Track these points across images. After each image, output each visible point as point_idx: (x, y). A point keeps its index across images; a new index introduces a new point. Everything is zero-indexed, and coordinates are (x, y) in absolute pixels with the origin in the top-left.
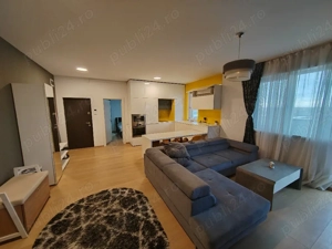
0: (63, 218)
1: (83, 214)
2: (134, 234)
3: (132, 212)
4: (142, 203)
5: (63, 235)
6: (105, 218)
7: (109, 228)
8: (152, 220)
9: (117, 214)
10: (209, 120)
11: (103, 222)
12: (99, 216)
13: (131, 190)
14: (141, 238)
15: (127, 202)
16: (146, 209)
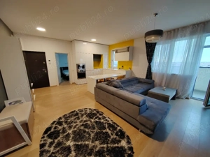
0: (52, 130)
1: (65, 126)
2: (104, 131)
3: (97, 120)
4: (100, 115)
5: (59, 138)
6: (83, 125)
7: (87, 130)
8: (110, 122)
9: (89, 122)
10: (125, 67)
11: (82, 128)
12: (77, 125)
13: (90, 109)
14: (110, 132)
15: (91, 115)
16: (105, 117)
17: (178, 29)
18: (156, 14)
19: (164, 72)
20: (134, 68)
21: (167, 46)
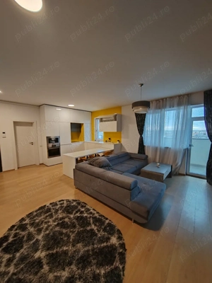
0: (11, 239)
1: (32, 229)
2: (89, 228)
3: (78, 215)
4: (82, 207)
5: (22, 250)
6: (58, 225)
7: (64, 231)
8: (97, 215)
9: (66, 220)
10: (112, 139)
11: (57, 229)
12: (49, 226)
13: (68, 201)
14: (95, 228)
15: (69, 208)
16: (89, 210)
17: (166, 98)
18: (142, 85)
19: (157, 145)
20: (123, 141)
21: (157, 115)
